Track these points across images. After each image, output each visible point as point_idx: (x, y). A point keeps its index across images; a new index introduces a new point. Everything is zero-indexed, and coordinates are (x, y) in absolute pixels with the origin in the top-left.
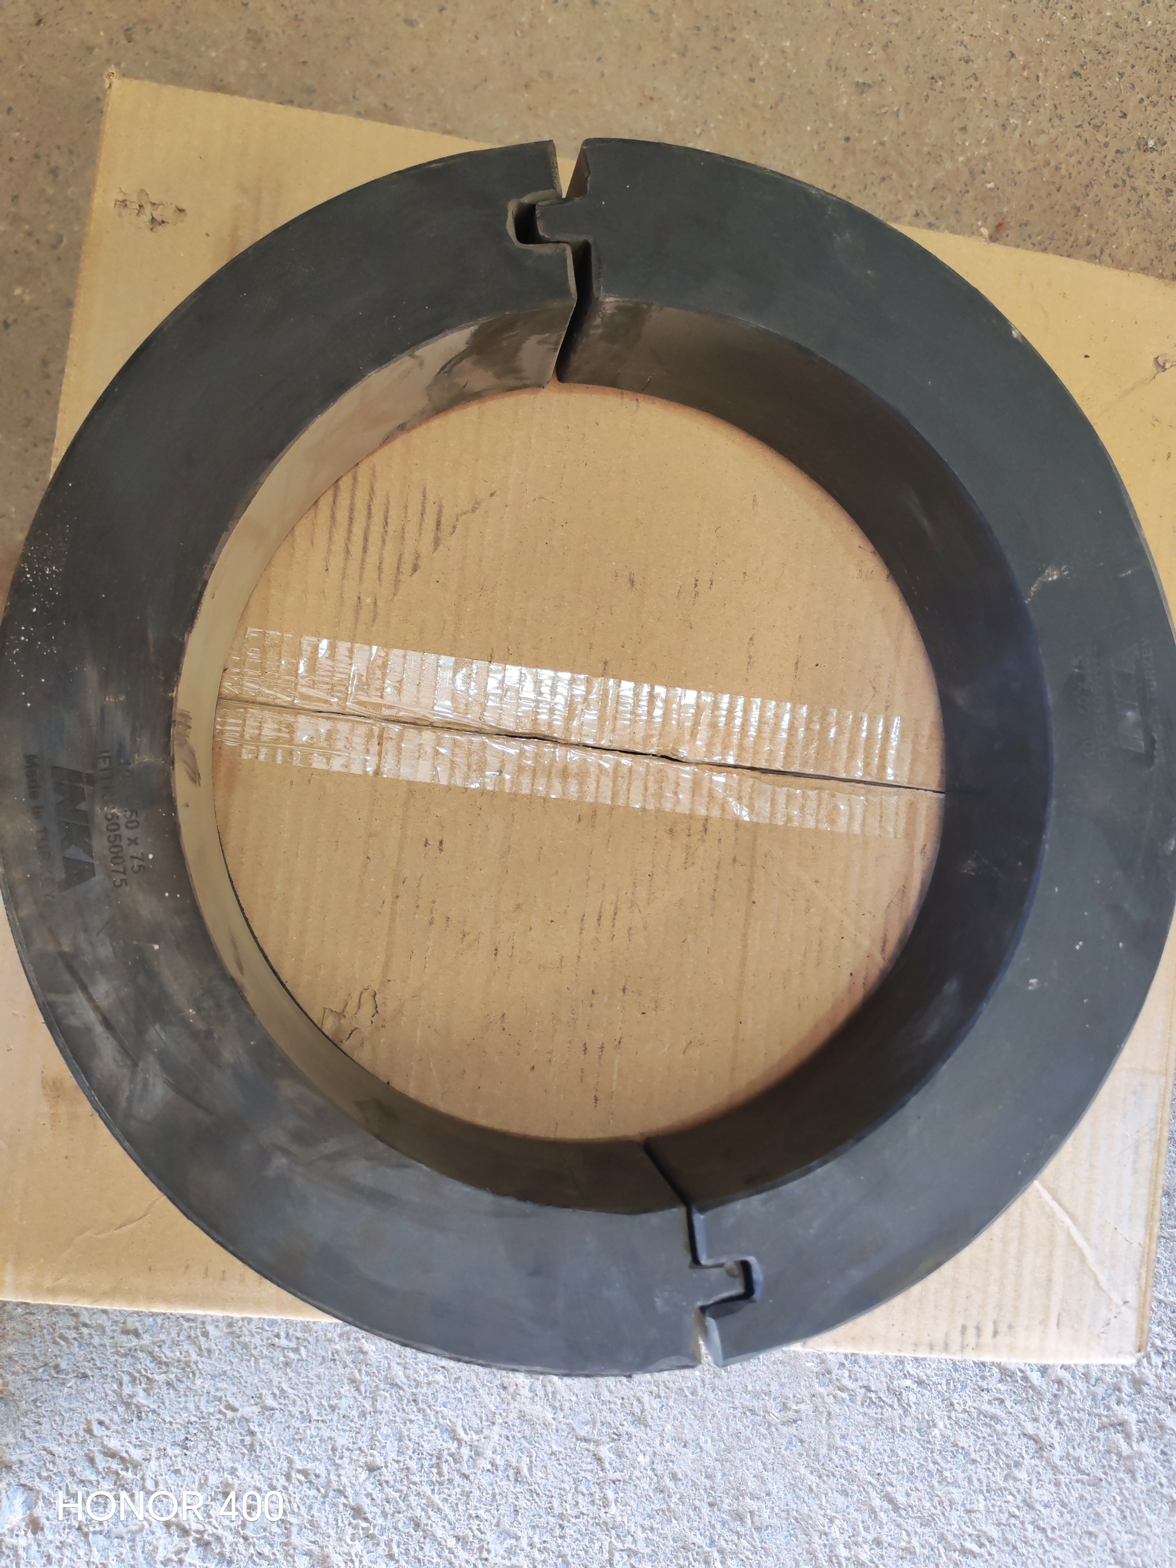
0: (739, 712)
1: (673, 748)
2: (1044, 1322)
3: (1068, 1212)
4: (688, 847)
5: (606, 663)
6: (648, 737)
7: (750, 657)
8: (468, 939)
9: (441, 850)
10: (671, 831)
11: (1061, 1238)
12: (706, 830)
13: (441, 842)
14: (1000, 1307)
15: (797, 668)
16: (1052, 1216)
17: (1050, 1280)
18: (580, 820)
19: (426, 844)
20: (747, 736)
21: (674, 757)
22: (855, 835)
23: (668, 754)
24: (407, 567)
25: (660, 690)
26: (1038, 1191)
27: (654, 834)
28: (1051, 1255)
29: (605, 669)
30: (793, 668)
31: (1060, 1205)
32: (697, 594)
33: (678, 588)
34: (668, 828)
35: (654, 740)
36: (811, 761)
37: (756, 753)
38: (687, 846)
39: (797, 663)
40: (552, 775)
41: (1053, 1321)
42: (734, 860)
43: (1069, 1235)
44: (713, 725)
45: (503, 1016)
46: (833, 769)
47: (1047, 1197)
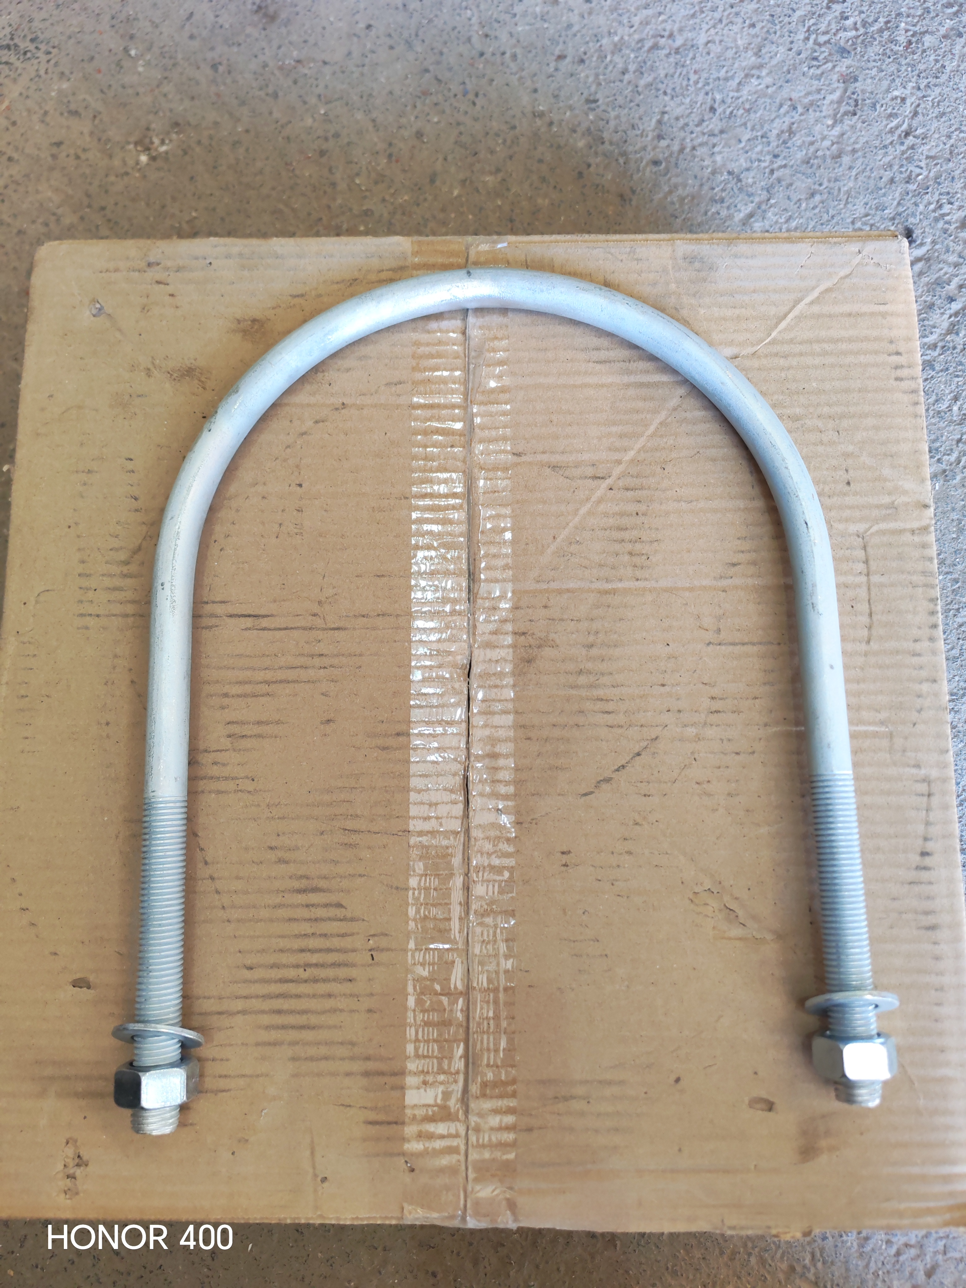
1: (460, 669)
2: (884, 315)
3: (794, 306)
4: (540, 647)
5: (398, 734)
6: (454, 692)
7: (379, 615)
8: (639, 820)
9: (569, 852)
10: (528, 662)
11: (816, 309)
12: (524, 633)
13: (563, 853)
14: (876, 352)
15: (383, 576)
16: (799, 318)
17: (850, 315)
18: (529, 738)
19: (566, 865)
21: (468, 667)
22: (513, 511)
23: (466, 672)
24: (339, 913)
25: (413, 690)
26: (780, 332)
27: (533, 675)
28: (830, 316)
29: (403, 734)
30: (382, 578)
31: (789, 312)
32: (331, 666)
33: (329, 682)
34: (526, 664)
35: (456, 686)
36: (457, 554)
37: (455, 601)
39: (379, 576)
40: (496, 766)
41: (882, 308)
42: (545, 607)
43: (812, 303)
45: (698, 783)
46: (460, 535)
47: (783, 325)
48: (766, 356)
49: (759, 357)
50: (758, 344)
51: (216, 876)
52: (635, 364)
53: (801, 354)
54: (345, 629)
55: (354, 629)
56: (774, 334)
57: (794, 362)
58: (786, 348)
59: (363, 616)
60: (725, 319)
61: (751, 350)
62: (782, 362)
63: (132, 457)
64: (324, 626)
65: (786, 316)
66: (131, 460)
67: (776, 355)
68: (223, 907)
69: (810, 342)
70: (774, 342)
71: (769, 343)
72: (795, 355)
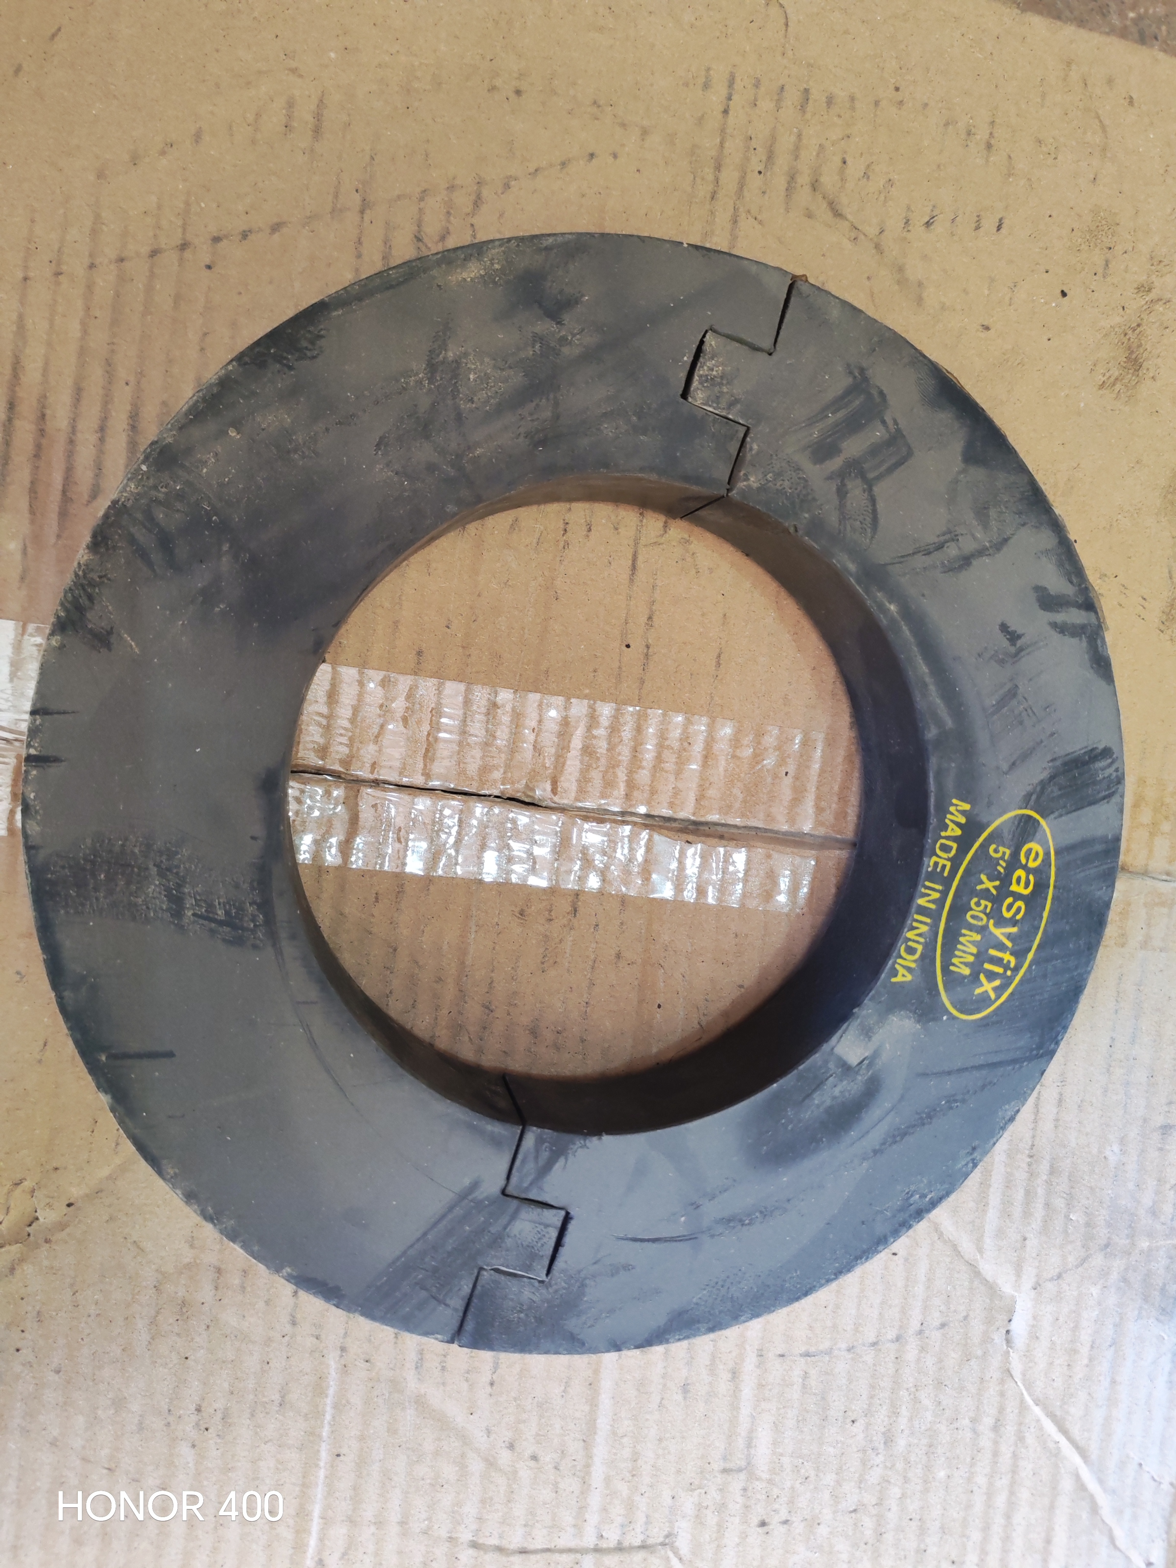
0: (627, 733)
1: (527, 786)
3: (1076, 1447)
4: (547, 938)
5: (420, 653)
6: (485, 770)
7: (648, 647)
10: (522, 913)
11: (1067, 1485)
12: (575, 911)
15: (718, 664)
16: (1056, 1454)
17: (1048, 1542)
18: (377, 899)
20: (640, 767)
21: (527, 800)
23: (518, 795)
25: (505, 696)
26: (1038, 1421)
27: (496, 920)
28: (1052, 1507)
29: (419, 663)
30: (714, 663)
31: (1069, 1439)
32: (567, 544)
33: (537, 535)
34: (517, 910)
35: (497, 775)
36: (737, 805)
37: (653, 792)
38: (546, 936)
39: (719, 656)
42: (618, 956)
43: (1078, 1478)
44: (588, 750)
46: (769, 816)
47: (1050, 1428)
48: (1002, 1394)
49: (1002, 1382)
50: (1024, 1381)
51: (188, 254)
52: (1024, 1166)
53: (996, 1454)
54: (631, 580)
55: (629, 597)
56: (1037, 1411)
57: (985, 1442)
58: (1010, 1430)
59: (650, 618)
60: (1076, 1328)
61: (1017, 1367)
62: (988, 1421)
63: (1003, 231)
64: (643, 541)
65: (1065, 1432)
66: (999, 228)
67: (1001, 1410)
68: (122, 260)
69: (1015, 1470)
70: (1023, 1407)
71: (1022, 1401)
72: (996, 1443)
